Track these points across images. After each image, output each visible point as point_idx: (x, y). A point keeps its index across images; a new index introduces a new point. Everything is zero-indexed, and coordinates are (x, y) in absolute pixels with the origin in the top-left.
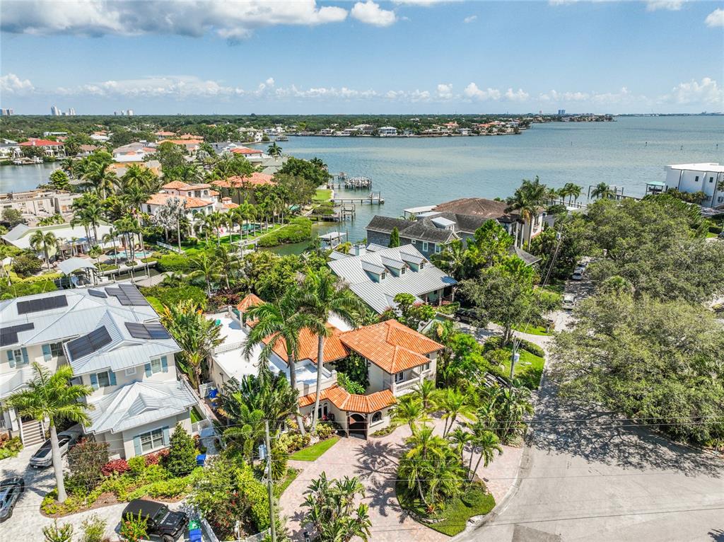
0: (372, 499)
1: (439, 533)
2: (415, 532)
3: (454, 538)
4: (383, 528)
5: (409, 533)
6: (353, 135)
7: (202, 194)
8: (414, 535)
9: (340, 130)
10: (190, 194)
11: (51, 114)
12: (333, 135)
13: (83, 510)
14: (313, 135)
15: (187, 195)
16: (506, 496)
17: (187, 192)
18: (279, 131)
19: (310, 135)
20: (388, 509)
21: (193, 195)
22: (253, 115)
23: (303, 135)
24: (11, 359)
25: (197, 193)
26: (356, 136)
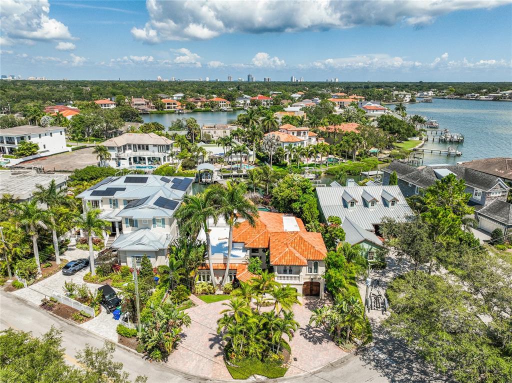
0: (215, 336)
1: (229, 373)
2: (217, 365)
3: (234, 380)
4: (202, 354)
5: (213, 364)
6: (496, 99)
7: (302, 134)
8: (214, 366)
9: (485, 95)
10: (293, 133)
11: (290, 81)
12: (477, 99)
13: (96, 283)
14: (458, 99)
15: (291, 134)
16: (299, 375)
17: (291, 132)
18: (430, 94)
19: (456, 99)
20: (217, 346)
21: (295, 134)
22: (421, 82)
23: (449, 98)
24: (111, 203)
25: (299, 133)
26: (498, 100)
